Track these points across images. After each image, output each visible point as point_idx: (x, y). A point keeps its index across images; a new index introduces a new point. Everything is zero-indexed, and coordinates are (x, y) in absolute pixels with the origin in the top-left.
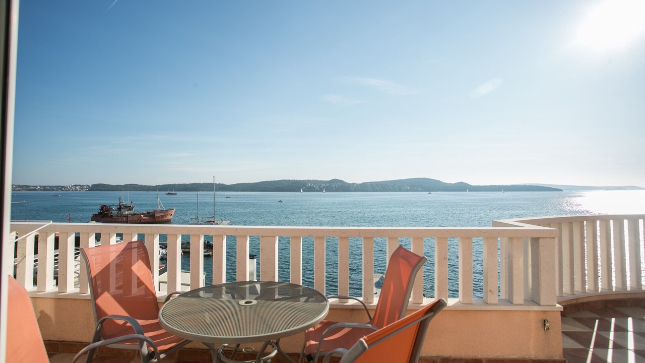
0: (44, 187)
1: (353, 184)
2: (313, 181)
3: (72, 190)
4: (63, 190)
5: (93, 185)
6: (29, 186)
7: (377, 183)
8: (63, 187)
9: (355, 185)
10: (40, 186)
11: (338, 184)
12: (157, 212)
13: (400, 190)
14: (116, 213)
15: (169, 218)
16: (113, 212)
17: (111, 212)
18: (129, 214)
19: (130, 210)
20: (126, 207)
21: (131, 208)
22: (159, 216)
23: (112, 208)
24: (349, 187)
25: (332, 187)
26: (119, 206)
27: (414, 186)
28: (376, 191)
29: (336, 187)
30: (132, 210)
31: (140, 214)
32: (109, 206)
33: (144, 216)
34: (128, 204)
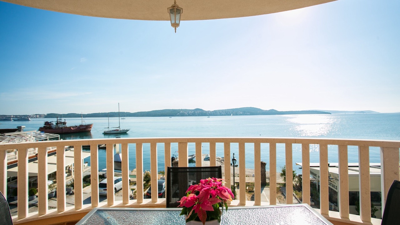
0: (16, 116)
1: (208, 111)
2: (184, 110)
5: (48, 114)
6: (6, 116)
7: (223, 111)
9: (210, 112)
11: (199, 111)
12: (81, 126)
13: (236, 114)
14: (55, 127)
15: (89, 129)
16: (53, 126)
17: (51, 126)
18: (64, 127)
19: (64, 124)
20: (61, 123)
21: (64, 123)
22: (83, 129)
23: (52, 124)
24: (206, 113)
25: (196, 113)
26: (56, 122)
27: (244, 112)
28: (222, 115)
29: (198, 113)
30: (65, 125)
31: (70, 127)
32: (50, 122)
33: (73, 128)
34: (63, 121)
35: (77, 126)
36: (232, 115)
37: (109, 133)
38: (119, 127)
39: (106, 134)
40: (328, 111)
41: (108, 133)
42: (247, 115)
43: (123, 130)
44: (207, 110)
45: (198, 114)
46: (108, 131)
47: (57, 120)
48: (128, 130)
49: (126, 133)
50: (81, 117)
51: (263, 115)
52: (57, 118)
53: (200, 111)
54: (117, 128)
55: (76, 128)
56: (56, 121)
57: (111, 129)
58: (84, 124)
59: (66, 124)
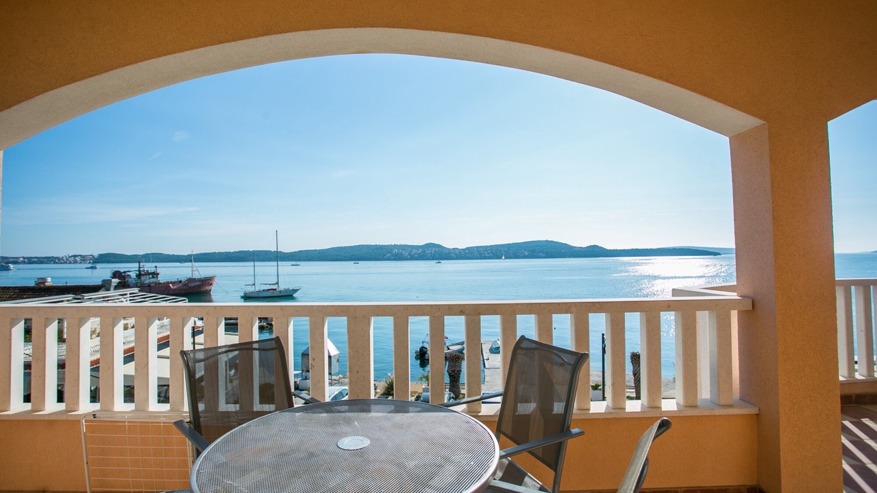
0: (30, 259)
1: (454, 249)
2: (401, 246)
3: (70, 263)
4: (57, 263)
5: (101, 256)
6: (7, 258)
7: (485, 248)
8: (56, 258)
9: (457, 251)
10: (23, 257)
11: (434, 249)
12: (190, 280)
13: (516, 256)
14: (134, 282)
15: (207, 288)
16: (130, 280)
17: (127, 280)
18: (153, 283)
19: (153, 277)
20: (148, 273)
21: (155, 274)
22: (194, 286)
23: (128, 275)
24: (449, 253)
25: (427, 254)
26: (138, 272)
27: (533, 251)
28: (485, 258)
29: (431, 253)
30: (157, 277)
31: (168, 283)
32: (124, 272)
33: (173, 286)
34: (152, 270)
35: (181, 281)
36: (504, 258)
37: (256, 295)
38: (277, 283)
39: (247, 297)
40: (714, 248)
41: (251, 295)
42: (539, 258)
43: (286, 290)
44: (450, 247)
45: (431, 255)
46: (253, 292)
47: (140, 267)
48: (295, 291)
49: (292, 295)
50: (191, 261)
51: (573, 257)
52: (139, 262)
53: (437, 249)
54: (273, 284)
55: (180, 285)
56: (137, 269)
57: (259, 288)
58: (197, 276)
59: (159, 276)
